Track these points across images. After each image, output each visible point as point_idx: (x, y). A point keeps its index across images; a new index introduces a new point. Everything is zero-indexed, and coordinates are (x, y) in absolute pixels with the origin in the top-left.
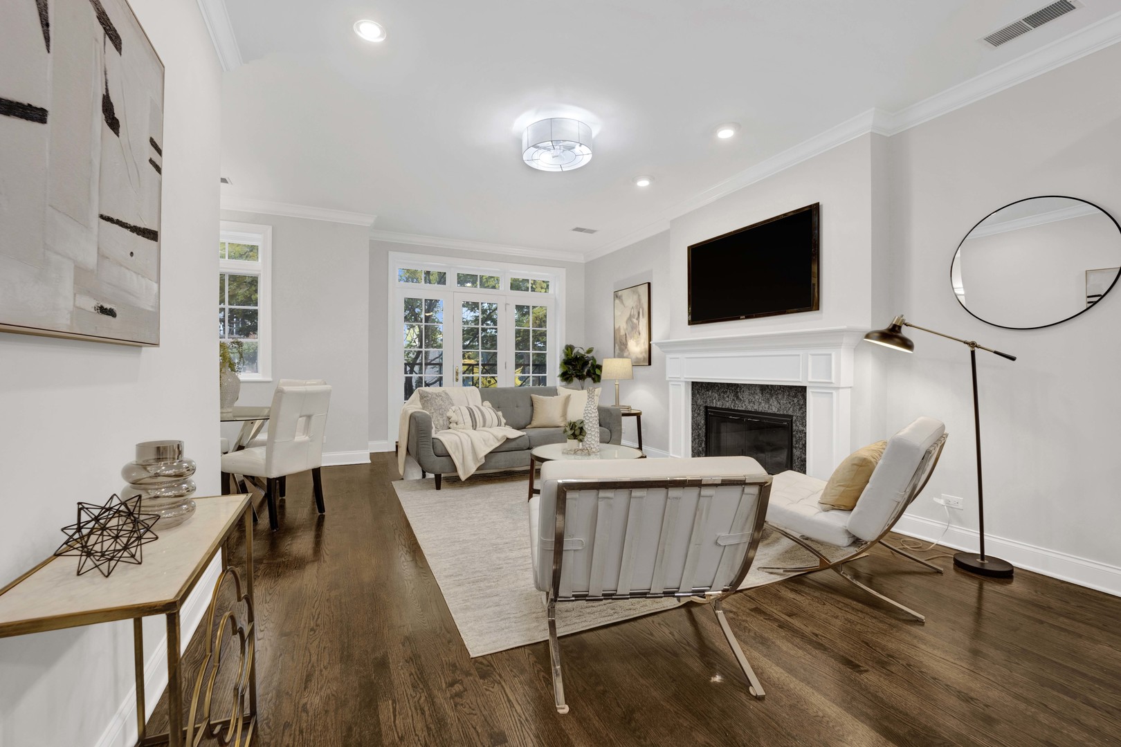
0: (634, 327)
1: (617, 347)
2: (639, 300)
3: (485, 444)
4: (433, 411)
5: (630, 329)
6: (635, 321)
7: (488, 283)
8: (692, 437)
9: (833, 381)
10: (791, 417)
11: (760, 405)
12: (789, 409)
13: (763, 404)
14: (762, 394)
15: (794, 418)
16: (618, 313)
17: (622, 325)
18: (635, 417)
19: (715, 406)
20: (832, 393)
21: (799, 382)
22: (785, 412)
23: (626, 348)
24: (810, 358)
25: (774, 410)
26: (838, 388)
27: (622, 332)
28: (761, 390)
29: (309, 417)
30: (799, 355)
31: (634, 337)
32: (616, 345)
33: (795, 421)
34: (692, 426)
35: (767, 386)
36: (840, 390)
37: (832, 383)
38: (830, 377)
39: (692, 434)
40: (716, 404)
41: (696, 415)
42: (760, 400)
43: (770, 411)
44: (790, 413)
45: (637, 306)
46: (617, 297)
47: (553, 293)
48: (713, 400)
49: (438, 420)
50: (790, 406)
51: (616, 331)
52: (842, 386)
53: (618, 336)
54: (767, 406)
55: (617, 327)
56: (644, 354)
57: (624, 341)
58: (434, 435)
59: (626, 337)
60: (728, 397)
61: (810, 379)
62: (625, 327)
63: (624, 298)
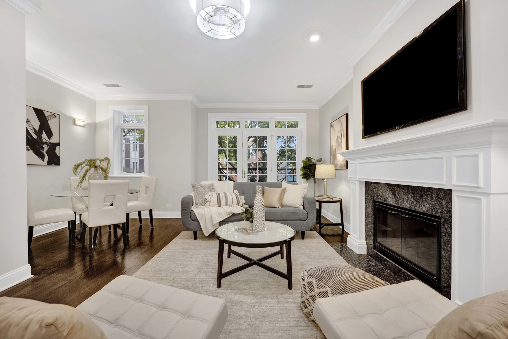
0: (339, 144)
1: (332, 158)
2: (342, 126)
3: (219, 216)
4: (197, 195)
5: (337, 145)
6: (340, 140)
7: (264, 125)
8: (366, 222)
9: (481, 184)
10: (440, 218)
11: (412, 203)
12: (437, 211)
13: (415, 204)
14: (414, 194)
15: (443, 220)
16: (332, 136)
17: (334, 143)
18: (339, 203)
19: (379, 201)
20: (480, 199)
21: (443, 185)
22: (434, 212)
23: (336, 158)
24: (454, 160)
25: (423, 209)
26: (488, 194)
27: (334, 149)
28: (412, 190)
29: (114, 196)
30: (442, 158)
31: (339, 150)
32: (332, 156)
33: (444, 222)
34: (366, 214)
35: (418, 187)
36: (492, 197)
37: (479, 188)
38: (477, 181)
39: (366, 220)
40: (380, 199)
41: (368, 206)
42: (412, 200)
43: (420, 210)
44: (439, 214)
45: (341, 130)
46: (332, 126)
47: (300, 128)
48: (378, 196)
49: (199, 200)
50: (438, 207)
51: (331, 148)
52: (492, 192)
53: (332, 151)
54: (418, 205)
55: (332, 145)
56: (344, 161)
57: (335, 153)
58: (192, 208)
59: (336, 151)
60: (388, 195)
61: (454, 182)
62: (335, 145)
63: (335, 126)
